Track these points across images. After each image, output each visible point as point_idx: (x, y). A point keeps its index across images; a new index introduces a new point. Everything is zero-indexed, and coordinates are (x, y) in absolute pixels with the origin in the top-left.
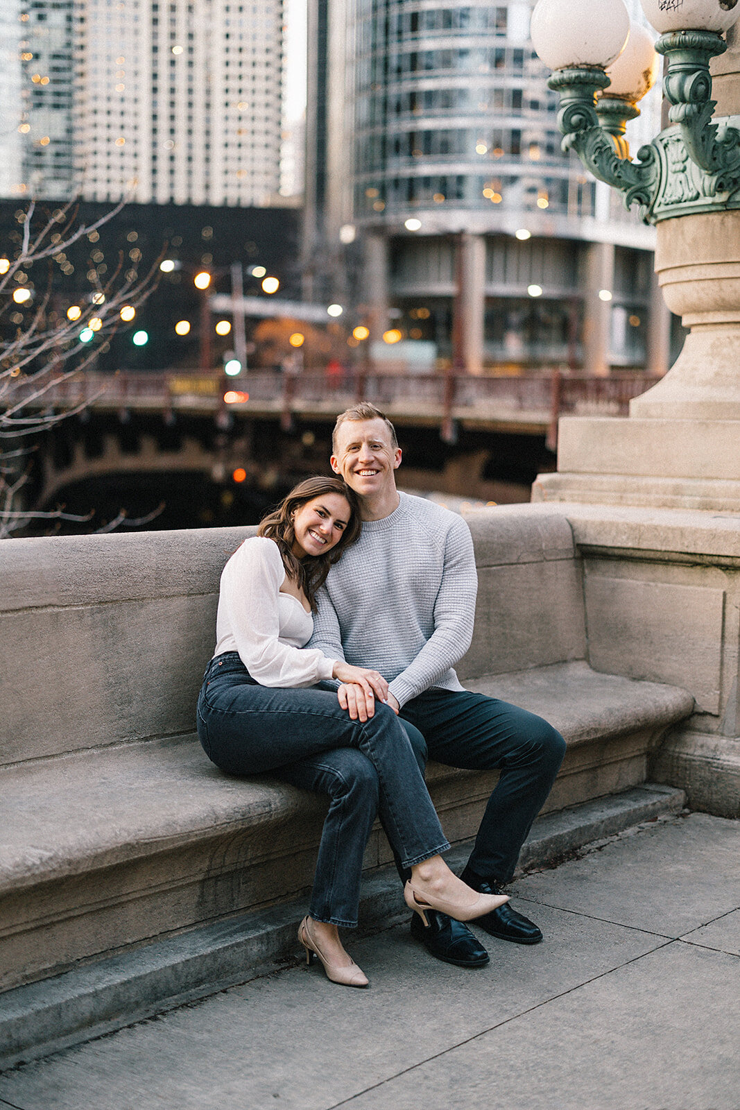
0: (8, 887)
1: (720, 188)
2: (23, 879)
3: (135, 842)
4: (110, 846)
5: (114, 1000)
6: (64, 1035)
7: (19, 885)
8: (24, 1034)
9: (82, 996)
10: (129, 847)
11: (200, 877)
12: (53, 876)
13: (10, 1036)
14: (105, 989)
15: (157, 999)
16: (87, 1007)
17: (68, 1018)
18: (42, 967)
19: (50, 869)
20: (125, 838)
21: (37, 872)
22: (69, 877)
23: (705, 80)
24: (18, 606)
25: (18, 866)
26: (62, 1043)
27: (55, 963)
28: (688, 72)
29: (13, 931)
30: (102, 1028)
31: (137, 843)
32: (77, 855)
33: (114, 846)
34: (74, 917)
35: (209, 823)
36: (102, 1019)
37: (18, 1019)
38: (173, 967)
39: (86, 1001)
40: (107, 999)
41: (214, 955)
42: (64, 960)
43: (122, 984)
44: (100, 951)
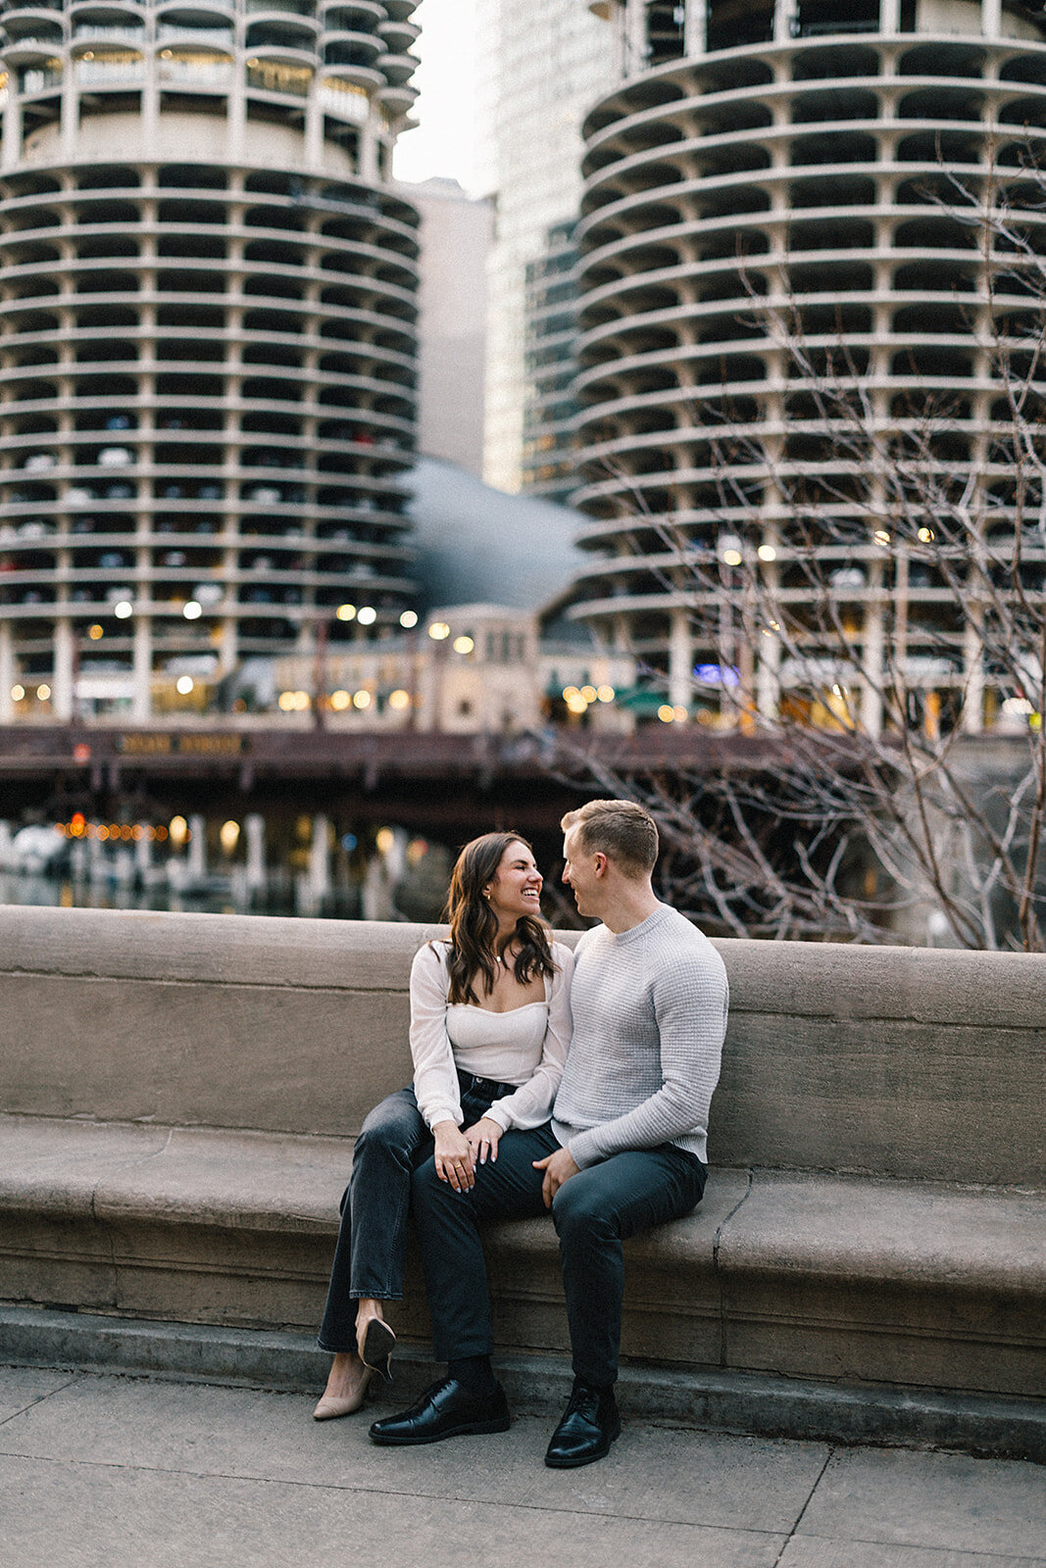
0: (150, 1215)
2: (165, 1213)
3: (286, 1215)
4: (256, 1209)
5: (260, 1362)
6: (204, 1374)
7: (162, 1218)
8: (163, 1356)
10: (280, 1218)
12: (198, 1220)
13: (149, 1352)
14: (251, 1347)
16: (230, 1358)
17: (209, 1358)
18: (243, 1316)
19: (191, 1211)
21: (177, 1211)
24: (372, 986)
25: (159, 1199)
27: (256, 1317)
29: (206, 1269)
30: (245, 1381)
31: (288, 1216)
33: (262, 1211)
34: (270, 1279)
36: (245, 1375)
37: (158, 1339)
39: (227, 1351)
40: (252, 1360)
42: (267, 1318)
43: (269, 1349)
44: (308, 1323)
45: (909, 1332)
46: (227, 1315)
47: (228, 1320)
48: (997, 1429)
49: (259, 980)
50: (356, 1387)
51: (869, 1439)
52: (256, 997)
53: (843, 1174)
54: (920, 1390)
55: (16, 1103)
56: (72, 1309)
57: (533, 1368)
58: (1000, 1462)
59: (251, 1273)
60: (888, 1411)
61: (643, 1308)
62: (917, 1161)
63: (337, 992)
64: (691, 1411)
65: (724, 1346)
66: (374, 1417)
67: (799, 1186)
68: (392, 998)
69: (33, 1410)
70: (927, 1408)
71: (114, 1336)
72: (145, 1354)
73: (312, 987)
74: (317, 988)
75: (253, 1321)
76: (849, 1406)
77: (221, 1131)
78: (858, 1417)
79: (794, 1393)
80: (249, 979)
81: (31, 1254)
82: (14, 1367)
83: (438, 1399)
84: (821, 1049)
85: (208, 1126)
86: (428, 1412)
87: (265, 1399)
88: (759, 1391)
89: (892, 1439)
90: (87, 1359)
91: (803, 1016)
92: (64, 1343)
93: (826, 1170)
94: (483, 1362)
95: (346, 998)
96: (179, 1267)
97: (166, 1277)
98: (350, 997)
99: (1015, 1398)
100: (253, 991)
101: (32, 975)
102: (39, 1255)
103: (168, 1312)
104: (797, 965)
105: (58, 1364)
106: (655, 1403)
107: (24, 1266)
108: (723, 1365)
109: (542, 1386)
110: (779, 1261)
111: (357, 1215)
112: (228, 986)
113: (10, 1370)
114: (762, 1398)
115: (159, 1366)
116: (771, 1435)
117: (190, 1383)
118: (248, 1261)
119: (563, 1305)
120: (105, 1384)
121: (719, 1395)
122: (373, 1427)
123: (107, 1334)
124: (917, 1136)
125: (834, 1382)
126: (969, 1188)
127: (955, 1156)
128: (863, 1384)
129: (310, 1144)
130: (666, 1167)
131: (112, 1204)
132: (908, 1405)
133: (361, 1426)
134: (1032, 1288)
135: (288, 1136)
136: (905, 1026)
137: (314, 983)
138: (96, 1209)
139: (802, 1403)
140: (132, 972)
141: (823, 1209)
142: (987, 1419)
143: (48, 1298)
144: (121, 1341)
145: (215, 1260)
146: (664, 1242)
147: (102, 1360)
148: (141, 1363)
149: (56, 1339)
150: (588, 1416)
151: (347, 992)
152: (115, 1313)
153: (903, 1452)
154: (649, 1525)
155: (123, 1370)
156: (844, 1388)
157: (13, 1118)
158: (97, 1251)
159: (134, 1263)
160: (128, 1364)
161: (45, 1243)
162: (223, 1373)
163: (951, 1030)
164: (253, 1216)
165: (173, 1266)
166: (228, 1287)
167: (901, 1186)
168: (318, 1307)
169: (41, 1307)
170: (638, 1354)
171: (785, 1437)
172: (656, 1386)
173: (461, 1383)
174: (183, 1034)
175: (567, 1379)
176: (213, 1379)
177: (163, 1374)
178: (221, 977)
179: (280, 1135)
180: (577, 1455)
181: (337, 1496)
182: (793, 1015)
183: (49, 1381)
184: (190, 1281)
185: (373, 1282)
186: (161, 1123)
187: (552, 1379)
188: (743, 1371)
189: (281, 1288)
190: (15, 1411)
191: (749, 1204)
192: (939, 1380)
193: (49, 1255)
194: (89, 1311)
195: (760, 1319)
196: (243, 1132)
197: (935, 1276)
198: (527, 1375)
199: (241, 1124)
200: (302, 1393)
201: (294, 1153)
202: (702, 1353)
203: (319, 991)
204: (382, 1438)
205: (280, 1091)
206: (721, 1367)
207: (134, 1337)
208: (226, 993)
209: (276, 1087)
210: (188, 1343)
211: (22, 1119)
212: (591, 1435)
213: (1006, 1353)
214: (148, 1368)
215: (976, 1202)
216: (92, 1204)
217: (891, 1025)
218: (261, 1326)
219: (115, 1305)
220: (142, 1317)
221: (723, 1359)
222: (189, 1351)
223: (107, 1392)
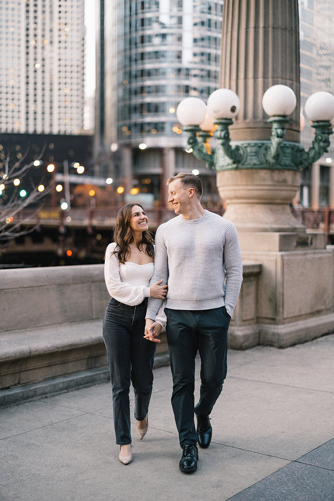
1: (234, 163)
2: (47, 351)
8: (47, 390)
9: (60, 383)
11: (87, 357)
13: (43, 390)
15: (78, 386)
16: (61, 386)
20: (70, 343)
22: (57, 352)
23: (228, 133)
26: (56, 393)
28: (222, 131)
32: (59, 346)
35: (91, 341)
38: (82, 378)
40: (66, 384)
41: (92, 376)
42: (54, 376)
44: (63, 374)
72: (42, 391)
92: (23, 395)
97: (31, 371)
160: (39, 395)
166: (45, 370)
222: (52, 387)
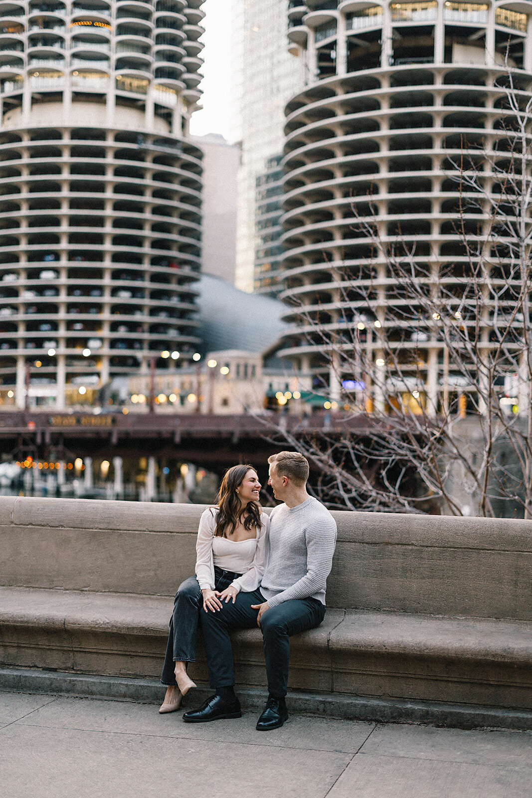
0: (89, 628)
3: (147, 628)
4: (134, 626)
5: (135, 691)
6: (112, 696)
10: (145, 629)
12: (109, 630)
14: (132, 685)
17: (114, 690)
18: (128, 672)
19: (106, 627)
21: (100, 626)
25: (93, 622)
29: (113, 652)
30: (128, 699)
33: (137, 626)
34: (140, 656)
36: (130, 697)
37: (92, 682)
39: (122, 687)
43: (140, 686)
45: (409, 676)
46: (121, 672)
47: (121, 674)
48: (445, 716)
49: (135, 529)
50: (177, 700)
51: (392, 720)
52: (134, 536)
53: (384, 611)
54: (414, 700)
55: (29, 582)
56: (54, 670)
57: (251, 693)
58: (446, 729)
59: (132, 654)
60: (400, 708)
61: (298, 667)
62: (415, 605)
63: (168, 534)
64: (318, 709)
65: (333, 683)
66: (184, 712)
67: (366, 616)
68: (192, 536)
69: (40, 710)
70: (416, 707)
71: (73, 681)
73: (158, 532)
74: (160, 532)
75: (133, 675)
76: (384, 706)
77: (119, 594)
78: (388, 711)
79: (362, 702)
80: (130, 528)
81: (37, 646)
82: (30, 694)
83: (211, 704)
84: (375, 558)
85: (113, 591)
86: (207, 709)
87: (138, 706)
88: (347, 701)
89: (402, 720)
90: (61, 691)
91: (367, 543)
93: (377, 609)
94: (230, 688)
95: (172, 536)
96: (101, 651)
98: (174, 536)
99: (455, 704)
100: (133, 534)
101: (36, 527)
102: (40, 647)
103: (96, 671)
104: (365, 522)
105: (49, 693)
106: (303, 706)
107: (34, 652)
108: (332, 692)
109: (256, 700)
110: (355, 645)
111: (175, 626)
112: (121, 531)
113: (28, 695)
114: (348, 704)
115: (92, 693)
116: (351, 719)
117: (106, 700)
118: (130, 649)
119: (263, 666)
120: (70, 700)
121: (330, 703)
122: (184, 715)
123: (70, 680)
124: (415, 594)
125: (379, 697)
126: (437, 616)
127: (431, 603)
128: (391, 698)
129: (157, 599)
130: (308, 606)
131: (73, 624)
132: (409, 706)
133: (179, 716)
134: (460, 656)
135: (147, 596)
136: (410, 547)
137: (159, 530)
138: (66, 626)
139: (364, 706)
140: (79, 526)
141: (375, 625)
142: (441, 712)
143: (44, 665)
144: (75, 682)
145: (115, 648)
146: (307, 638)
147: (68, 691)
148: (84, 692)
149: (49, 682)
150: (275, 710)
151: (172, 534)
152: (73, 672)
153: (406, 725)
154: (298, 750)
155: (77, 695)
156: (383, 700)
157: (28, 589)
158: (66, 645)
159: (82, 650)
161: (43, 642)
162: (120, 696)
163: (430, 549)
164: (133, 628)
165: (98, 651)
167: (408, 615)
168: (161, 668)
169: (41, 669)
170: (297, 687)
171: (357, 720)
172: (303, 699)
173: (221, 697)
174: (102, 552)
175: (265, 697)
176: (116, 699)
177: (94, 697)
178: (118, 528)
179: (144, 596)
180: (269, 725)
181: (171, 740)
182: (363, 543)
183: (46, 699)
184: (106, 657)
185: (183, 655)
186: (92, 591)
187: (259, 697)
188: (340, 693)
189: (144, 660)
190: (33, 710)
191: (344, 623)
192: (422, 697)
193: (45, 647)
194: (61, 671)
195: (348, 671)
196: (127, 594)
197: (420, 651)
198: (249, 695)
199: (127, 591)
200: (154, 704)
201: (151, 604)
202: (323, 686)
203: (161, 533)
204: (188, 720)
205: (144, 577)
206: (331, 692)
207: (82, 681)
208: (121, 534)
209: (142, 575)
210: (105, 683)
211: (32, 589)
212: (276, 718)
213: (450, 685)
214: (88, 694)
215: (439, 622)
216: (64, 624)
217: (404, 547)
218: (136, 676)
219: (73, 668)
220: (84, 673)
221: (332, 689)
223: (70, 703)
